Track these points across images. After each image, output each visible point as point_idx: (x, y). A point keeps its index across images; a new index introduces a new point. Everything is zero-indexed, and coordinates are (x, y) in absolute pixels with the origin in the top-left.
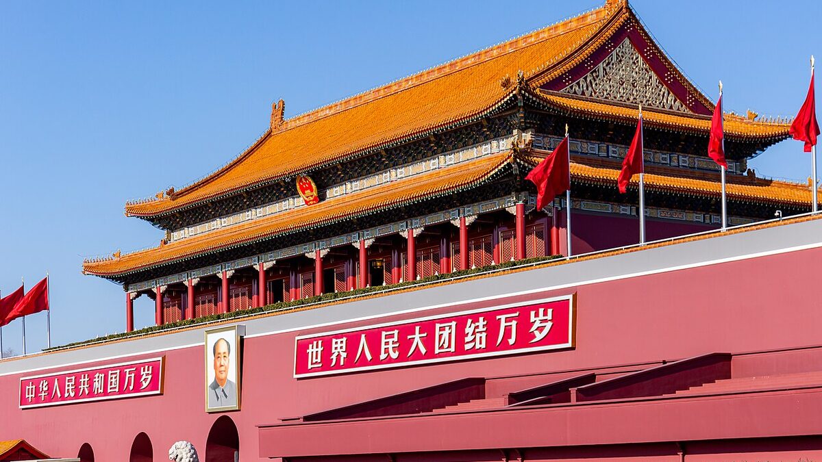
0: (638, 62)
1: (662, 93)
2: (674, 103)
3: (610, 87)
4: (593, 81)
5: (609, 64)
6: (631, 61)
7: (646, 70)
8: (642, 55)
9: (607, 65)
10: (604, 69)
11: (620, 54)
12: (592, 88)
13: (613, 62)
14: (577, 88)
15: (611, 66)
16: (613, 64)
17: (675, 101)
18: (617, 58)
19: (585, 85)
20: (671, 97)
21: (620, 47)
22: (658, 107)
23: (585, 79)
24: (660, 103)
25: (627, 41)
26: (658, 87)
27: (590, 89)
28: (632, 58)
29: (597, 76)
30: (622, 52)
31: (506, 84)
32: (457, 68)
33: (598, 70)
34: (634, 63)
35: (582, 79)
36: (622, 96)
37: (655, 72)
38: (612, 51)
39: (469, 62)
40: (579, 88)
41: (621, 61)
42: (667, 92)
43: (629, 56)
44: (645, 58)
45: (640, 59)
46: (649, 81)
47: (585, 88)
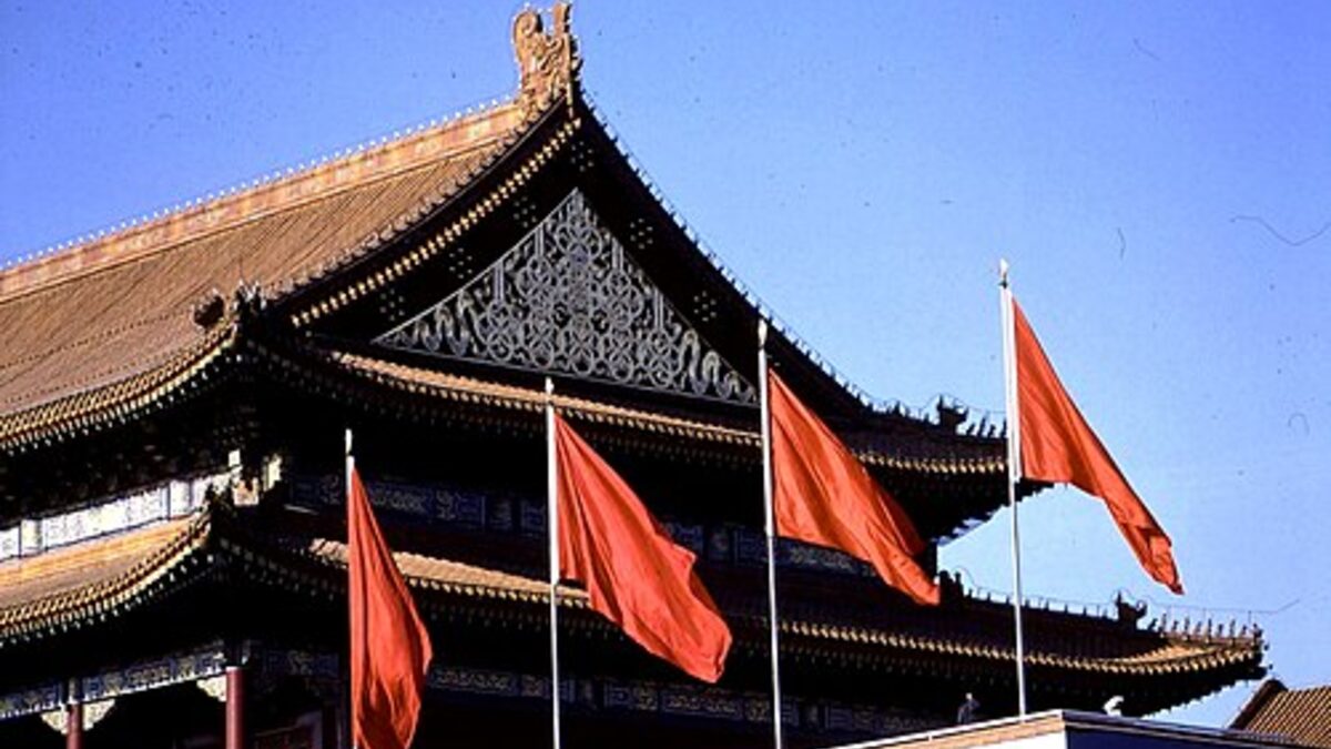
0: (609, 259)
1: (681, 351)
2: (721, 379)
3: (527, 329)
4: (472, 312)
5: (522, 263)
6: (591, 257)
7: (635, 282)
8: (623, 241)
9: (517, 268)
10: (509, 279)
11: (556, 237)
12: (473, 333)
13: (535, 257)
14: (426, 333)
15: (528, 268)
16: (534, 265)
17: (723, 371)
18: (548, 249)
19: (450, 324)
20: (712, 361)
21: (556, 216)
22: (671, 387)
23: (452, 305)
24: (677, 379)
25: (576, 199)
26: (671, 332)
27: (465, 334)
28: (594, 249)
29: (487, 300)
30: (564, 230)
31: (210, 316)
32: (105, 260)
33: (491, 282)
34: (598, 262)
35: (439, 306)
36: (561, 358)
37: (662, 290)
38: (532, 226)
39: (139, 245)
40: (433, 331)
41: (558, 255)
42: (696, 348)
43: (584, 241)
44: (630, 249)
45: (617, 249)
46: (643, 316)
47: (450, 334)
